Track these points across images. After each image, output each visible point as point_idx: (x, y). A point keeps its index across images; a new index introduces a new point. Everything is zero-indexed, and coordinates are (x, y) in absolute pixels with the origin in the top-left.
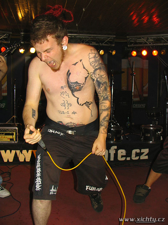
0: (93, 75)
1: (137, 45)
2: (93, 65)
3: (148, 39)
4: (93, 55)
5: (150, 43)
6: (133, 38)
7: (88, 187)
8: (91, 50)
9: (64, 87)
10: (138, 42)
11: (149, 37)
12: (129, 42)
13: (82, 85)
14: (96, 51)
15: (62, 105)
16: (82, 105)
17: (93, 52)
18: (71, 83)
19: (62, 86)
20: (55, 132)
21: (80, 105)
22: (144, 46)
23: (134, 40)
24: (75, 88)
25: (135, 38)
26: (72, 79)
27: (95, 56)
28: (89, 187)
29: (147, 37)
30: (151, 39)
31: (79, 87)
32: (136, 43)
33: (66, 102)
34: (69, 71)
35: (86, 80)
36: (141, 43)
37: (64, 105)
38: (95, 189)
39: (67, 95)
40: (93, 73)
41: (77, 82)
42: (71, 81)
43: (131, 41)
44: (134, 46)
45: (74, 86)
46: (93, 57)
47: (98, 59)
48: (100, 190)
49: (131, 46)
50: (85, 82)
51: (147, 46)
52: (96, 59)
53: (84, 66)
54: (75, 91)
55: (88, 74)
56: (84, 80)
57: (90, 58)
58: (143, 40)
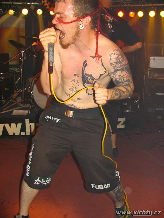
0: (112, 75)
1: (114, 6)
2: (114, 66)
4: (116, 56)
7: (93, 186)
8: (114, 50)
9: (77, 75)
10: (115, 3)
13: (95, 80)
14: (119, 52)
15: (70, 89)
16: (90, 95)
17: (116, 53)
18: (86, 74)
19: (76, 74)
20: (51, 118)
21: (88, 94)
24: (88, 80)
26: (88, 71)
27: (118, 57)
28: (95, 186)
31: (92, 81)
34: (86, 61)
35: (100, 77)
36: (118, 4)
38: (102, 187)
39: (78, 83)
40: (112, 73)
41: (91, 76)
42: (86, 73)
45: (87, 77)
46: (114, 58)
47: (120, 60)
48: (108, 186)
50: (99, 78)
52: (119, 60)
53: (103, 64)
54: (87, 83)
55: (105, 72)
56: (99, 77)
57: (111, 58)
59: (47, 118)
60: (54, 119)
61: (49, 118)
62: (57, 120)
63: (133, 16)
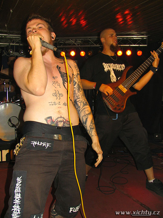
1: (66, 47)
3: (76, 41)
5: (78, 45)
6: (63, 39)
9: (55, 77)
10: (67, 44)
11: (77, 39)
12: (58, 43)
15: (53, 94)
20: (40, 144)
22: (73, 47)
23: (63, 41)
25: (64, 40)
29: (76, 39)
30: (79, 40)
32: (65, 44)
33: (57, 92)
36: (70, 44)
37: (55, 94)
39: (59, 85)
42: (63, 72)
43: (60, 42)
44: (63, 47)
49: (60, 47)
51: (75, 47)
54: (66, 82)
58: (72, 41)
59: (34, 144)
60: (42, 144)
61: (37, 144)
62: (46, 145)
63: (83, 55)
